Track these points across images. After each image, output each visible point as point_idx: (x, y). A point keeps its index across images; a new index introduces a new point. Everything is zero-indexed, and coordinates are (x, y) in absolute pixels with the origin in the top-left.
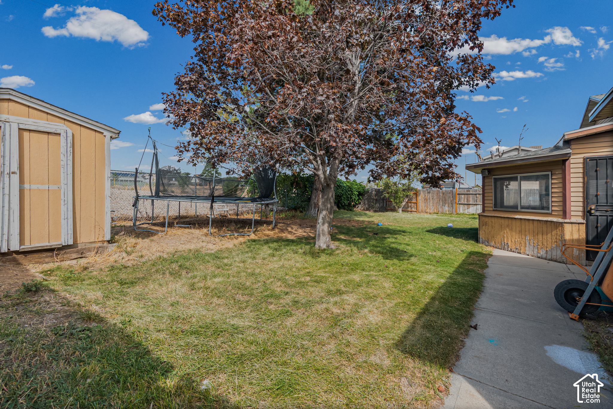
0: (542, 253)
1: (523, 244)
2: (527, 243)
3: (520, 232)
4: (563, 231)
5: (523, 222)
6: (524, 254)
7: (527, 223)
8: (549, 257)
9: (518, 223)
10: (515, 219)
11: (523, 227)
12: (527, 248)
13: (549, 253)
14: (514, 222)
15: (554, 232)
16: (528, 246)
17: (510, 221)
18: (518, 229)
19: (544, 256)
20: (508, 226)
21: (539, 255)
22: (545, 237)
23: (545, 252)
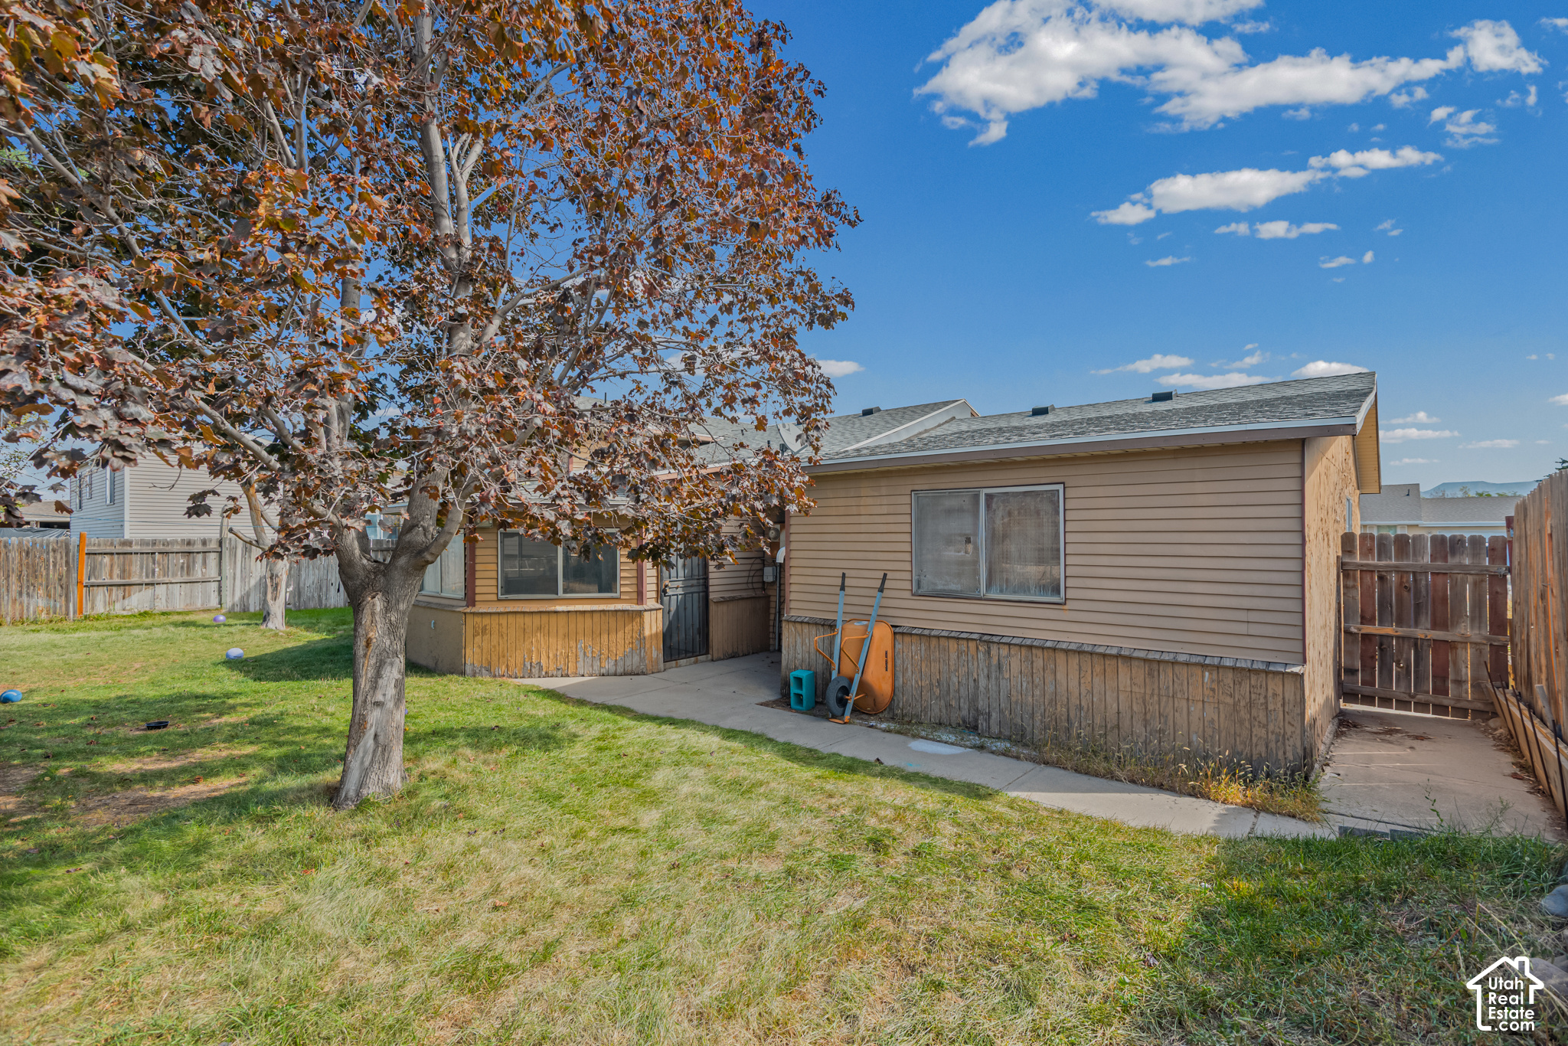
0: (608, 666)
1: (572, 658)
2: (581, 655)
3: (567, 636)
4: (642, 624)
5: (572, 617)
6: (576, 675)
7: (580, 618)
8: (620, 670)
9: (562, 619)
10: (556, 612)
11: (572, 626)
12: (580, 664)
13: (621, 664)
14: (553, 618)
15: (628, 628)
16: (581, 659)
17: (545, 618)
18: (561, 632)
19: (612, 670)
20: (540, 628)
21: (603, 671)
22: (613, 637)
23: (612, 663)
